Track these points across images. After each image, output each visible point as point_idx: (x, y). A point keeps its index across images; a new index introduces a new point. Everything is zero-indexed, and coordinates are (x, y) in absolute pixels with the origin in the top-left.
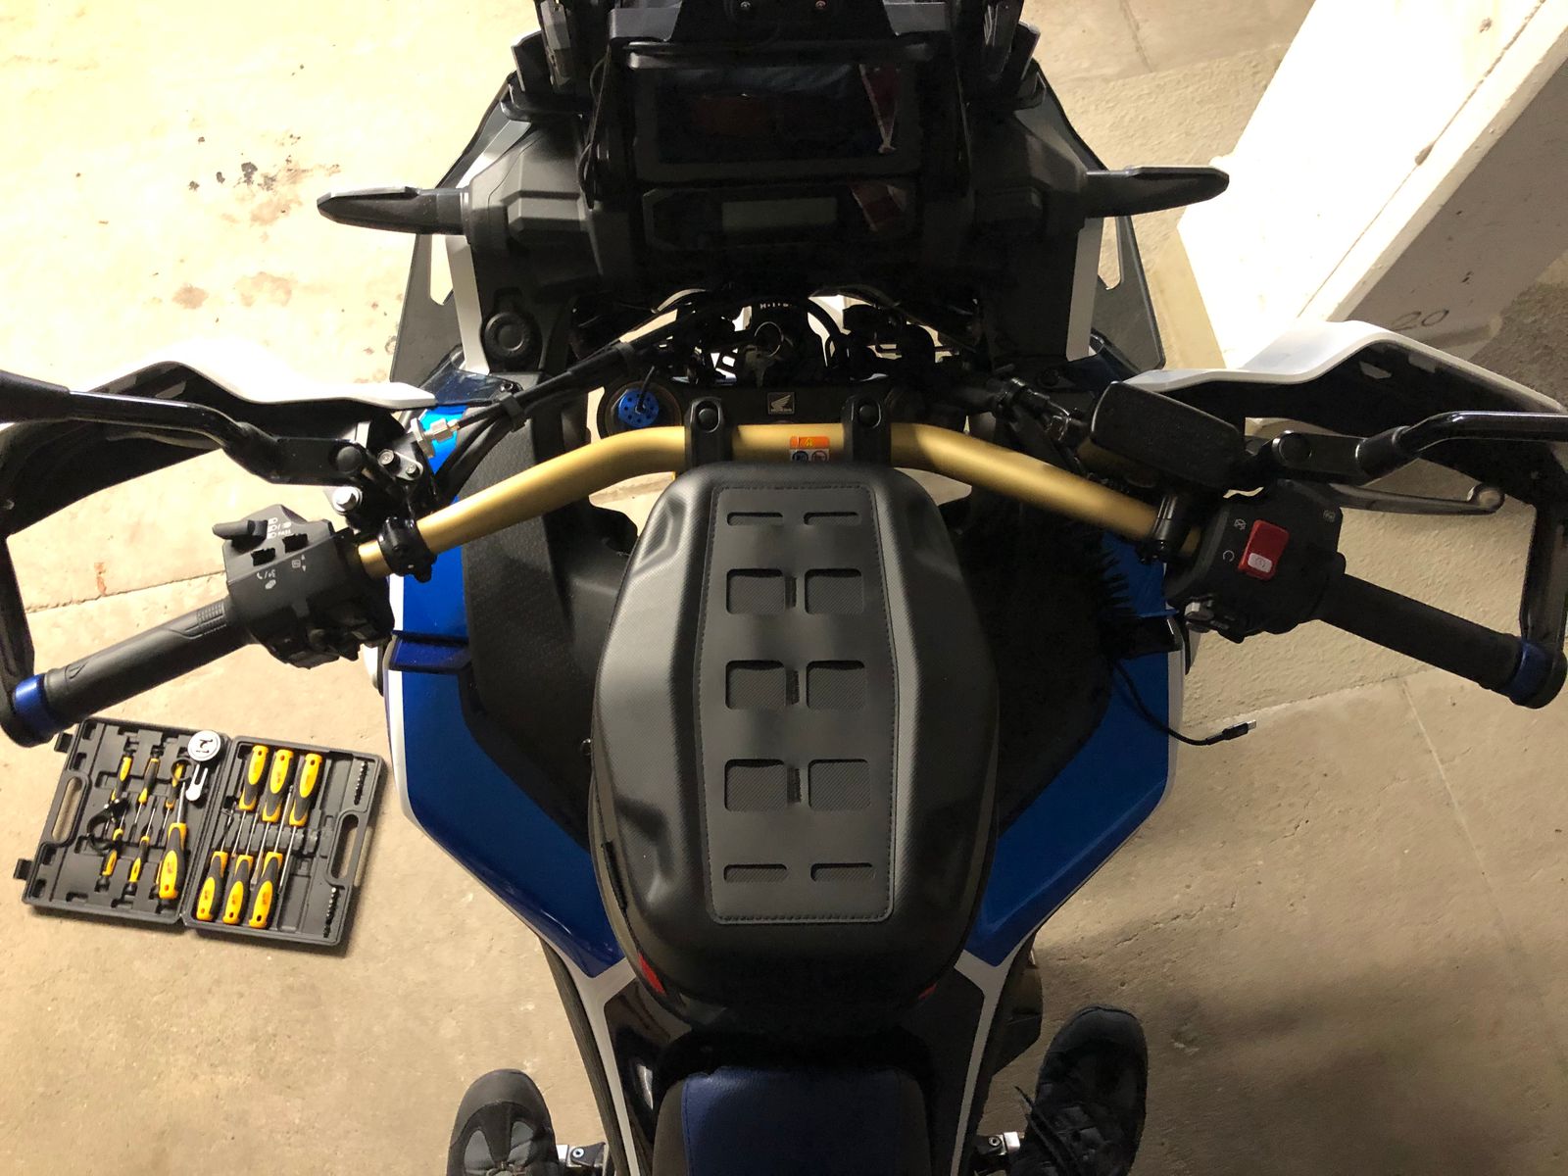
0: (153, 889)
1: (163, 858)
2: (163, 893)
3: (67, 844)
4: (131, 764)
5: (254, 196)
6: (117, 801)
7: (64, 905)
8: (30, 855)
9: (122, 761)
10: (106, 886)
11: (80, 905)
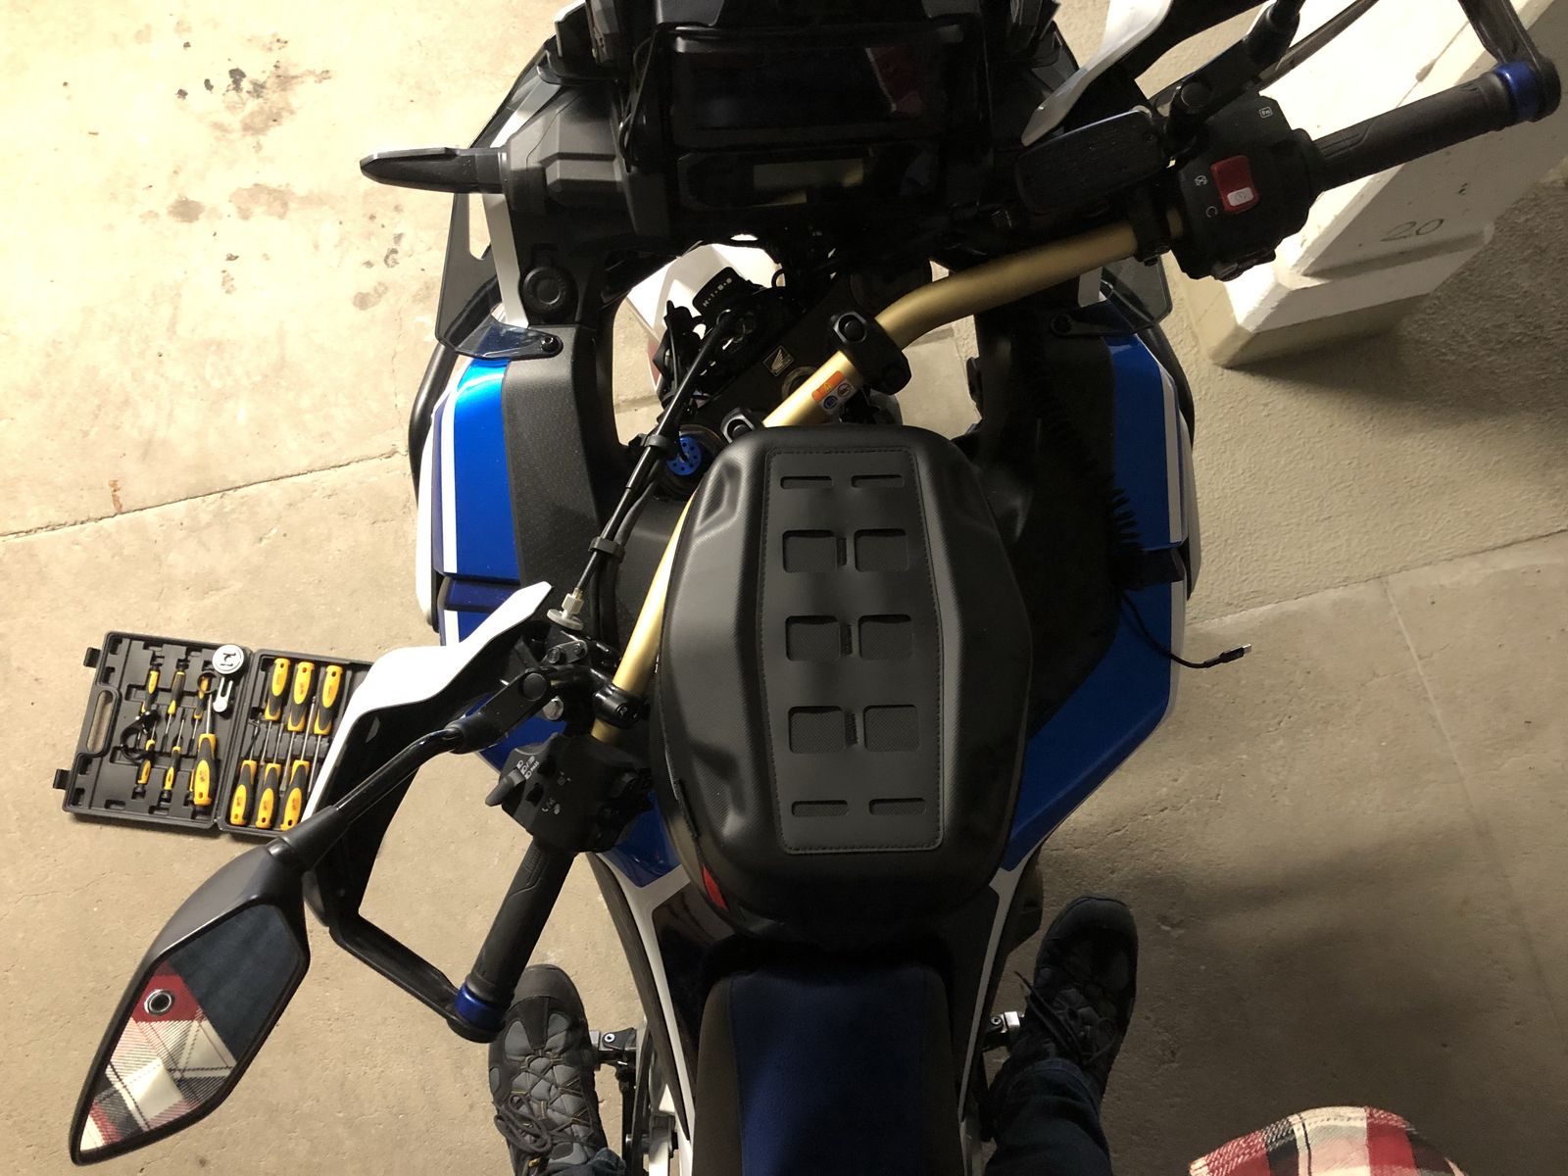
0: (188, 796)
1: (195, 767)
2: (198, 800)
3: (102, 754)
4: (159, 676)
5: (244, 104)
6: (148, 713)
7: (102, 812)
8: (68, 766)
9: (149, 676)
10: (143, 794)
11: (119, 812)
